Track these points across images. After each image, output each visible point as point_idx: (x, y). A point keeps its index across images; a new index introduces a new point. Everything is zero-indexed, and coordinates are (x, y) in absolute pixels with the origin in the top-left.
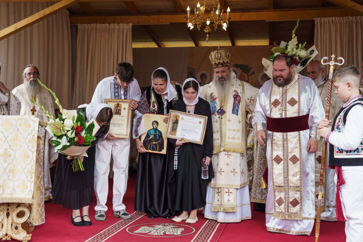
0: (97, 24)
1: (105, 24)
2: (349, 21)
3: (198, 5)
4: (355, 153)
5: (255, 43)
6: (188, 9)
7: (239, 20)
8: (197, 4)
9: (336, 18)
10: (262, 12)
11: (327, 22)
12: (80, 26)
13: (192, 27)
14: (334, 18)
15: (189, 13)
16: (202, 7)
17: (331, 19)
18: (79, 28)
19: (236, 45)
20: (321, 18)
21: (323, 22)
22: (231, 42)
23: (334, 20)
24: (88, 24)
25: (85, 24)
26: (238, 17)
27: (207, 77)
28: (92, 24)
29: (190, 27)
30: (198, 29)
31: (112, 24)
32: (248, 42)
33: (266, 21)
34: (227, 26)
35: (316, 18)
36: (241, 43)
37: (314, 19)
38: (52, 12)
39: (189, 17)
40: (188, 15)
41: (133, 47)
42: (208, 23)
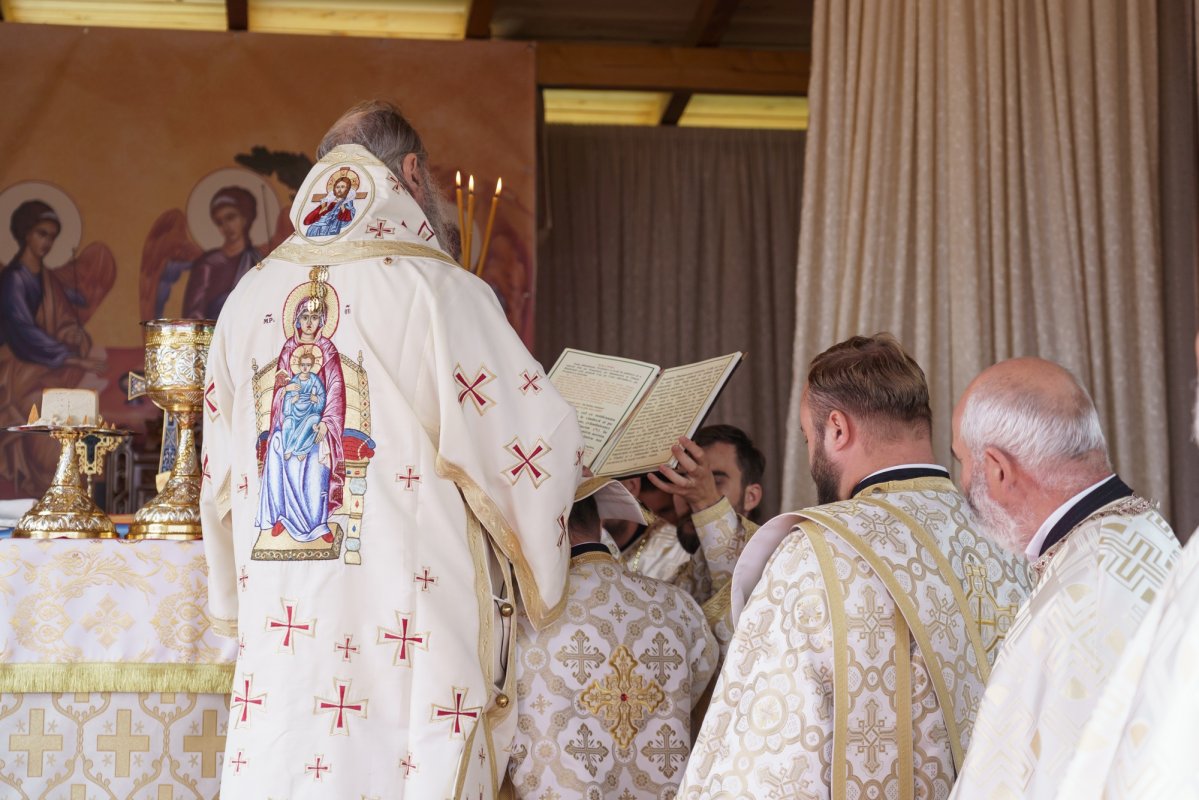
19: (251, 29)
27: (57, 224)
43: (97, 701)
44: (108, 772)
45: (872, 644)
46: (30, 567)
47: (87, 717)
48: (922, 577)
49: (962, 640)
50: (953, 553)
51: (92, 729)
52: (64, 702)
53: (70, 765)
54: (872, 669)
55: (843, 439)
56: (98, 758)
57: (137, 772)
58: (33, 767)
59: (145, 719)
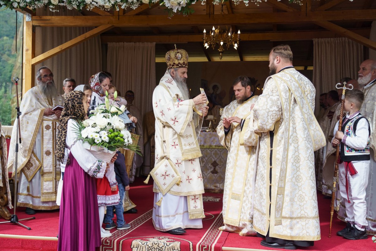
0: (125, 43)
1: (131, 43)
2: (342, 41)
3: (214, 29)
4: (362, 152)
5: (261, 58)
6: (205, 31)
7: (247, 40)
8: (213, 27)
9: (331, 39)
10: (268, 33)
11: (324, 42)
12: (110, 45)
13: (208, 47)
14: (329, 39)
15: (205, 35)
16: (217, 30)
17: (327, 39)
18: (108, 46)
19: (244, 60)
20: (318, 38)
21: (320, 42)
22: (239, 58)
23: (329, 40)
24: (116, 42)
25: (114, 43)
26: (247, 37)
27: (218, 88)
28: (120, 43)
29: (206, 47)
30: (212, 48)
31: (138, 43)
32: (255, 57)
33: (271, 41)
34: (238, 46)
35: (314, 39)
36: (249, 58)
37: (313, 39)
38: (92, 36)
39: (206, 38)
40: (205, 36)
41: (156, 62)
42: (222, 43)
43: (213, 150)
44: (214, 157)
45: (286, 94)
46: (206, 135)
47: (212, 151)
48: (292, 82)
49: (301, 93)
50: (298, 79)
51: (213, 152)
52: (210, 149)
53: (210, 156)
54: (286, 99)
55: (278, 61)
56: (213, 155)
57: (217, 157)
58: (207, 156)
59: (218, 152)
